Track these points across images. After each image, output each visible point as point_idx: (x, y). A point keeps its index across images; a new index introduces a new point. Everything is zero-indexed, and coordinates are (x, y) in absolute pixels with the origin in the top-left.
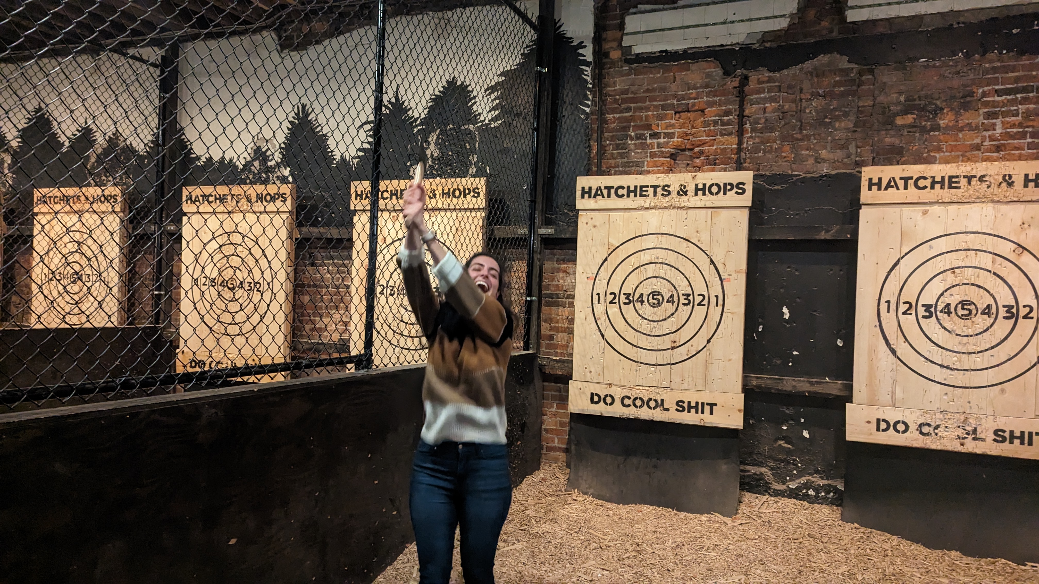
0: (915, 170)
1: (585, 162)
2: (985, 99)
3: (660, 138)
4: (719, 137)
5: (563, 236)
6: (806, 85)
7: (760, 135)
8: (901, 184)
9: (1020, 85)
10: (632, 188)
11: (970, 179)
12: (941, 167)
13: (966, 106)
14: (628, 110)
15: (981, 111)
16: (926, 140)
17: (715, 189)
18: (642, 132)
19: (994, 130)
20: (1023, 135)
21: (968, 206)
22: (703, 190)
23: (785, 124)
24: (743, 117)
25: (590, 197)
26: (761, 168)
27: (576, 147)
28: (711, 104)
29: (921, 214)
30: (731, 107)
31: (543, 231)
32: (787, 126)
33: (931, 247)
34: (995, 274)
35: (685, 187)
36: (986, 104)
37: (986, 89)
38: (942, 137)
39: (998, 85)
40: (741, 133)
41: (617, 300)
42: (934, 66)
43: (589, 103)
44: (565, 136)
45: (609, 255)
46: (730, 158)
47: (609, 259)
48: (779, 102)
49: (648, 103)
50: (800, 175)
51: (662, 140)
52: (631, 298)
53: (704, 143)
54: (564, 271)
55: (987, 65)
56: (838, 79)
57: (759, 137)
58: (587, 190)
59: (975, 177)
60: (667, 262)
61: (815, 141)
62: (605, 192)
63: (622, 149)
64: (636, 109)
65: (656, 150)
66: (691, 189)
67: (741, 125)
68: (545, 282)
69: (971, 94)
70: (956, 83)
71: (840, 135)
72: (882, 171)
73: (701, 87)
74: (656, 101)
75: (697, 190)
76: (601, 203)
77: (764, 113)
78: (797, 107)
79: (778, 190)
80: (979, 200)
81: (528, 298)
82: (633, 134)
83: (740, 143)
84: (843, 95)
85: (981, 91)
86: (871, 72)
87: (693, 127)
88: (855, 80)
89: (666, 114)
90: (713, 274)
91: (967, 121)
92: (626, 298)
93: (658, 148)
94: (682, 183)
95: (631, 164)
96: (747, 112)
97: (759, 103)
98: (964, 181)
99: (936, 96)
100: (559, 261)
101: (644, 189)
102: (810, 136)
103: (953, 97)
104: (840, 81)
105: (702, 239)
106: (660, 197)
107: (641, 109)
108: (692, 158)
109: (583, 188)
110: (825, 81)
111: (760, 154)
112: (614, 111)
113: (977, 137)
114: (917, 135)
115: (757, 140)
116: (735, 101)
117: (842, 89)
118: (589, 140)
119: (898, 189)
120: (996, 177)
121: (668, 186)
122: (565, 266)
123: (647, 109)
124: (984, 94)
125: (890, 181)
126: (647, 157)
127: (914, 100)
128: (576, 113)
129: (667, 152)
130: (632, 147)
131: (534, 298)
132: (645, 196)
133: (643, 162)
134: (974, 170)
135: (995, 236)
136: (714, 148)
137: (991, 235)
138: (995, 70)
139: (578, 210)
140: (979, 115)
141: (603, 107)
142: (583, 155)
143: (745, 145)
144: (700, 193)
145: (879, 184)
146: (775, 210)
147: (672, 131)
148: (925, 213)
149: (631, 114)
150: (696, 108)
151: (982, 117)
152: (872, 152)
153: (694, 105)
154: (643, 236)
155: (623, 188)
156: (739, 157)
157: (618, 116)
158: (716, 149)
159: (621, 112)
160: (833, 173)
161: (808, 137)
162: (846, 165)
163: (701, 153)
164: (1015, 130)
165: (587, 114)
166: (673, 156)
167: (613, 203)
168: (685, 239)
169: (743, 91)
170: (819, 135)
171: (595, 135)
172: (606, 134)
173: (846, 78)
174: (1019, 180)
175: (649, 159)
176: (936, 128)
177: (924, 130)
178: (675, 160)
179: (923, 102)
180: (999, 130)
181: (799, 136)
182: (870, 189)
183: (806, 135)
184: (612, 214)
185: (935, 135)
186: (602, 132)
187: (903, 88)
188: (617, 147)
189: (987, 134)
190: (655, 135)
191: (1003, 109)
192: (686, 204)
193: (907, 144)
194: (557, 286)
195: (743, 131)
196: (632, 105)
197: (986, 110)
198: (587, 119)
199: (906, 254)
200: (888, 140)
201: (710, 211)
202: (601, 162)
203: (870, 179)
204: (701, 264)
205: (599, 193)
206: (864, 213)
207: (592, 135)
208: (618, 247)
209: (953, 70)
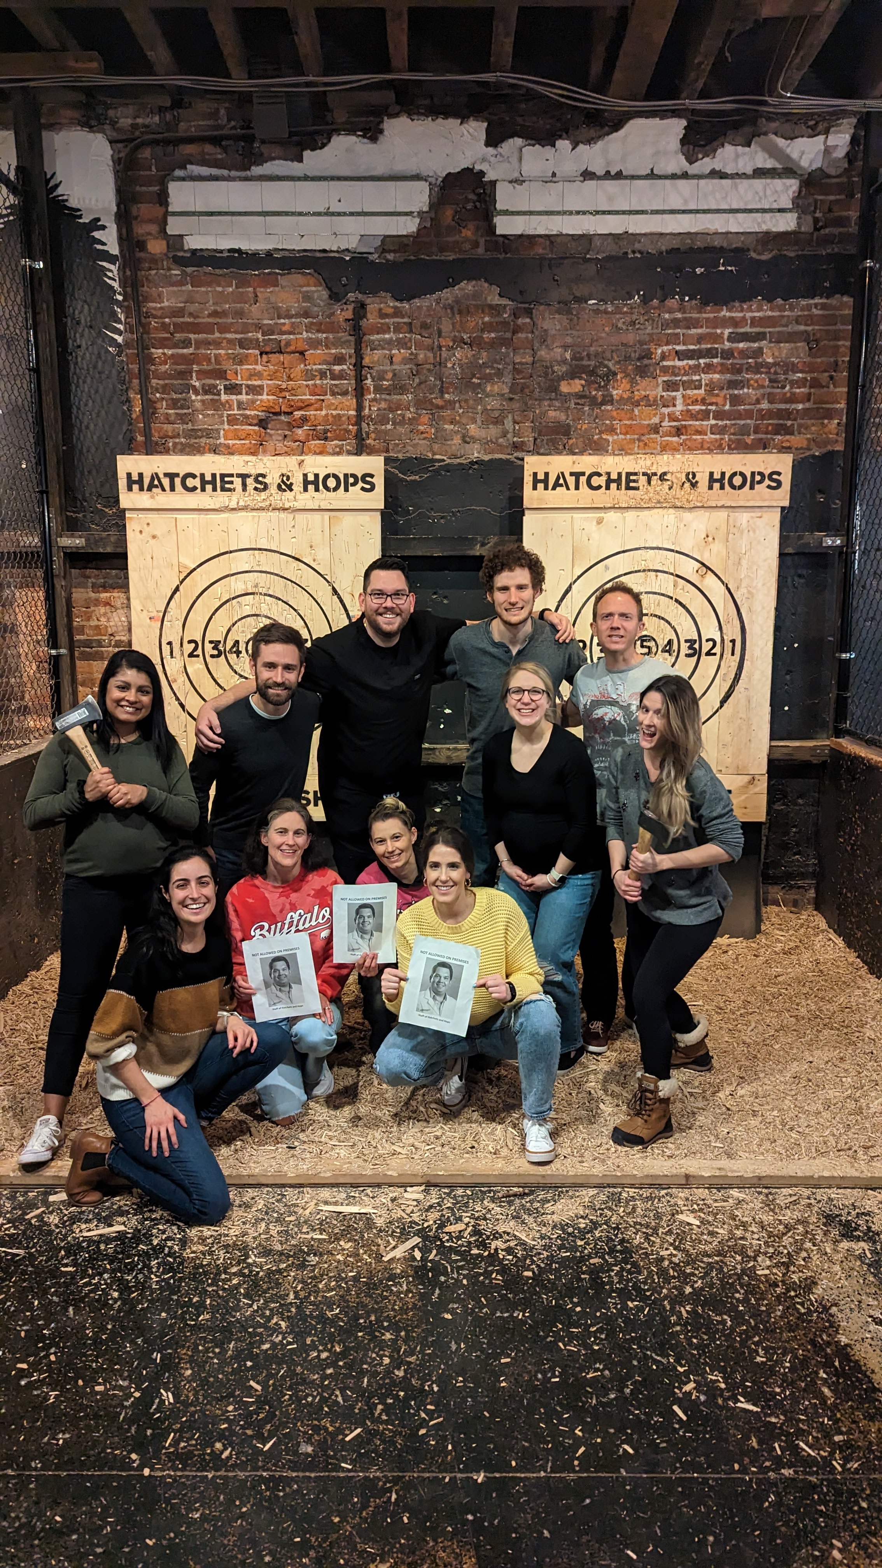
1: (125, 428)
2: (665, 363)
3: (241, 394)
4: (328, 397)
5: (101, 550)
6: (446, 326)
7: (388, 397)
9: (703, 346)
10: (208, 478)
11: (649, 477)
13: (643, 372)
14: (186, 343)
15: (660, 380)
16: (597, 417)
18: (212, 382)
19: (674, 405)
20: (705, 415)
21: (646, 513)
22: (315, 483)
23: (420, 383)
24: (363, 367)
25: (141, 489)
26: (391, 447)
27: (105, 402)
28: (315, 344)
29: (595, 523)
31: (66, 541)
32: (423, 386)
33: (607, 568)
34: (676, 601)
35: (288, 478)
36: (665, 370)
37: (665, 348)
38: (614, 414)
39: (679, 344)
40: (360, 392)
41: (199, 652)
42: (606, 312)
43: (121, 327)
44: (84, 382)
45: (181, 582)
46: (348, 431)
47: (181, 588)
49: (217, 335)
50: (443, 460)
51: (243, 397)
52: (221, 647)
53: (307, 406)
55: (667, 316)
56: (487, 319)
57: (385, 400)
59: (655, 474)
61: (461, 411)
62: (166, 482)
63: (182, 408)
64: (199, 344)
66: (297, 481)
67: (360, 379)
69: (648, 355)
70: (631, 337)
71: (493, 403)
73: (297, 315)
74: (230, 332)
75: (306, 483)
76: (162, 499)
77: (391, 363)
78: (435, 358)
79: (415, 481)
80: (659, 505)
82: (197, 384)
83: (360, 408)
84: (493, 345)
85: (659, 351)
86: (529, 313)
87: (289, 378)
88: (509, 323)
89: (247, 356)
91: (643, 393)
92: (213, 648)
93: (239, 408)
95: (199, 433)
96: (366, 361)
97: (383, 349)
99: (608, 355)
100: (95, 588)
102: (455, 402)
103: (627, 358)
104: (490, 323)
105: (318, 558)
106: (253, 491)
107: (207, 344)
109: (129, 475)
111: (389, 427)
112: (163, 344)
113: (655, 415)
114: (586, 408)
115: (383, 405)
116: (349, 341)
117: (493, 335)
118: (127, 389)
120: (679, 475)
122: (108, 595)
123: (217, 344)
124: (664, 357)
125: (558, 478)
126: (222, 423)
127: (582, 359)
128: (99, 341)
129: (253, 417)
130: (198, 405)
133: (218, 430)
134: (655, 466)
135: (677, 552)
136: (324, 413)
137: (672, 551)
138: (676, 323)
139: (124, 510)
140: (658, 385)
141: (145, 336)
142: (120, 415)
143: (367, 411)
145: (545, 481)
147: (258, 383)
148: (600, 522)
149: (191, 350)
150: (292, 348)
151: (660, 388)
152: (533, 429)
153: (288, 343)
154: (231, 552)
155: (194, 476)
156: (360, 430)
157: (169, 352)
158: (327, 415)
159: (175, 346)
160: (486, 458)
161: (451, 404)
162: (501, 448)
163: (305, 420)
164: (697, 408)
165: (118, 345)
166: (263, 423)
167: (179, 499)
168: (293, 558)
169: (360, 327)
170: (466, 401)
171: (136, 382)
172: (154, 382)
173: (497, 319)
174: (703, 479)
175: (226, 427)
176: (608, 400)
177: (594, 403)
178: (265, 428)
179: (593, 363)
180: (680, 407)
181: (439, 402)
183: (449, 401)
184: (180, 516)
185: (608, 411)
186: (147, 378)
187: (569, 340)
189: (666, 411)
190: (232, 389)
191: (685, 378)
192: (291, 504)
193: (573, 420)
194: (97, 627)
195: (362, 388)
196: (192, 336)
197: (665, 379)
198: (119, 354)
199: (579, 577)
200: (552, 414)
201: (327, 515)
202: (150, 428)
203: (535, 474)
207: (130, 382)
208: (195, 569)
209: (628, 319)
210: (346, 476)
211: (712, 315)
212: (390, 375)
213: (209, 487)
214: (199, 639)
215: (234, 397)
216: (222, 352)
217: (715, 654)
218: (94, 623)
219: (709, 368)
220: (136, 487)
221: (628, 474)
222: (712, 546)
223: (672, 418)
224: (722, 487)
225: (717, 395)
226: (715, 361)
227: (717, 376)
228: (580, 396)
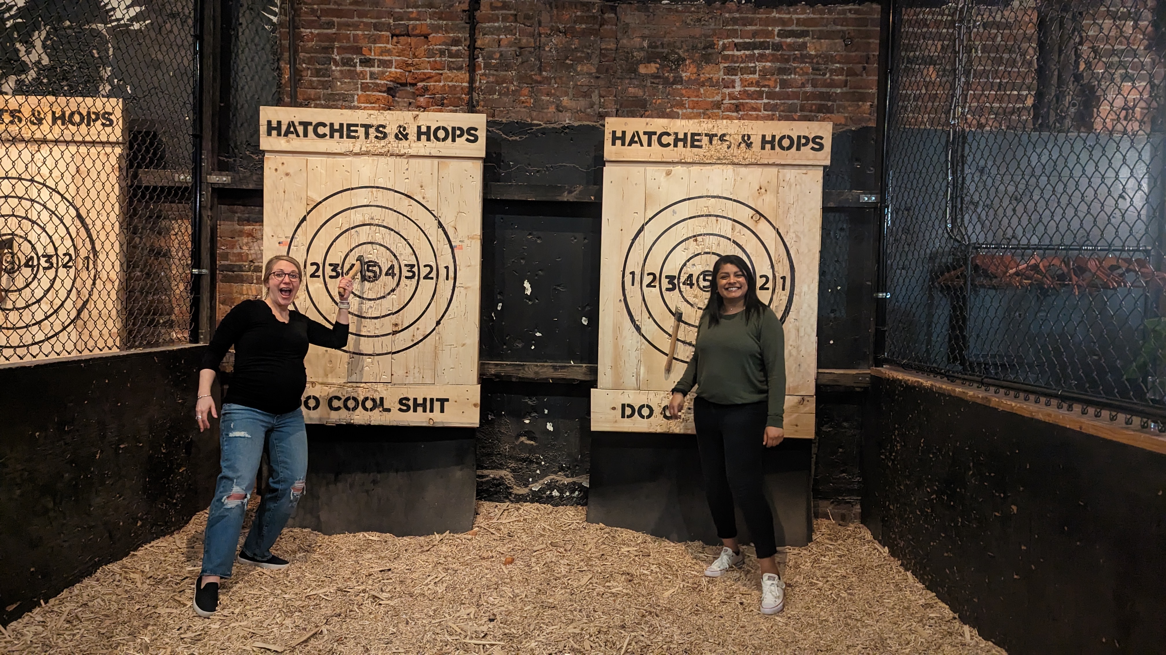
0: (658, 124)
1: (274, 90)
2: (726, 53)
3: (373, 66)
4: (446, 71)
5: (244, 187)
6: (545, 17)
7: (495, 73)
8: (645, 139)
9: (757, 40)
11: (711, 137)
12: (684, 122)
13: (707, 59)
14: (331, 25)
15: (722, 66)
16: (669, 94)
17: (441, 134)
18: (350, 56)
19: (734, 87)
20: (759, 95)
21: (708, 167)
22: (428, 133)
23: (522, 63)
24: (475, 48)
26: (496, 113)
28: (437, 29)
29: (664, 174)
30: (460, 35)
31: (214, 178)
32: (525, 64)
33: (674, 212)
35: (404, 129)
36: (726, 58)
37: (726, 41)
38: (684, 92)
39: (737, 38)
40: (472, 68)
41: (320, 273)
42: (677, 11)
43: (277, 10)
44: (243, 52)
46: (460, 98)
47: (308, 218)
48: (515, 34)
49: (356, 19)
50: (540, 125)
51: (376, 69)
52: (339, 269)
53: (429, 78)
54: (250, 235)
56: (579, 13)
57: (493, 75)
58: (274, 124)
59: (716, 135)
60: (385, 224)
61: (556, 86)
62: (300, 129)
63: (324, 76)
64: (341, 26)
65: (368, 81)
66: (412, 132)
67: (472, 58)
68: (221, 249)
69: (712, 45)
70: (697, 31)
71: (583, 80)
72: (626, 124)
73: (422, 6)
74: (367, 17)
75: (419, 133)
76: (295, 143)
78: (535, 42)
79: (516, 140)
80: (720, 161)
81: (195, 271)
82: (338, 58)
83: (472, 81)
84: (584, 33)
85: (721, 43)
86: (614, 9)
87: (415, 56)
88: (597, 17)
89: (380, 36)
90: (442, 241)
91: (708, 76)
92: (332, 270)
93: (371, 78)
94: (402, 124)
95: (337, 97)
96: (479, 43)
97: (493, 34)
98: (705, 140)
99: (678, 44)
100: (241, 222)
101: (352, 128)
102: (551, 78)
103: (694, 48)
104: (582, 17)
105: (427, 196)
106: (374, 140)
107: (348, 25)
108: (415, 95)
109: (269, 123)
110: (566, 15)
111: (496, 97)
112: (310, 25)
113: (717, 94)
114: (661, 87)
115: (491, 79)
116: (465, 28)
117: (584, 26)
118: (278, 60)
119: (642, 145)
120: (736, 137)
121: (384, 127)
122: (251, 227)
123: (356, 27)
124: (725, 47)
125: (633, 136)
126: (357, 89)
127: (656, 47)
128: (257, 21)
129: (382, 85)
130: (337, 74)
131: (204, 271)
132: (354, 137)
133: (353, 96)
134: (716, 128)
135: (735, 201)
136: (442, 84)
137: (731, 199)
138: (735, 21)
139: (264, 152)
140: (720, 71)
141: (296, 18)
142: (270, 79)
143: (477, 84)
144: (423, 137)
145: (623, 138)
146: (514, 166)
147: (389, 58)
148: (668, 173)
149: (334, 31)
150: (418, 32)
151: (722, 73)
152: (616, 102)
153: (415, 27)
154: (352, 189)
156: (471, 98)
157: (317, 32)
158: (444, 86)
159: (321, 27)
160: (576, 124)
161: (547, 80)
162: (589, 117)
163: (426, 89)
164: (753, 89)
165: (273, 24)
166: (390, 91)
167: (312, 143)
169: (474, 17)
170: (560, 78)
171: (286, 55)
172: (302, 55)
173: (587, 14)
174: (756, 141)
175: (360, 93)
176: (679, 80)
177: (666, 82)
178: (393, 97)
179: (666, 51)
180: (738, 88)
181: (538, 78)
182: (614, 144)
183: (546, 77)
184: (311, 159)
185: (678, 89)
186: (296, 52)
187: (647, 32)
188: (317, 73)
189: (727, 91)
190: (367, 62)
191: (742, 65)
192: (406, 151)
193: (649, 96)
194: (240, 254)
195: (474, 65)
196: (335, 19)
197: (726, 65)
198: (273, 31)
200: (631, 90)
201: (436, 161)
202: (296, 92)
203: (614, 133)
204: (427, 226)
205: (291, 130)
206: (608, 171)
207: (282, 54)
209: (695, 16)
210: (454, 129)
211: (764, 16)
212: (497, 55)
213: (337, 135)
214: (320, 262)
215: (368, 69)
216: (360, 33)
217: (768, 289)
218: (237, 250)
219: (762, 58)
220: (274, 133)
221: (693, 135)
222: (764, 197)
223: (732, 97)
224: (773, 148)
225: (769, 79)
226: (767, 52)
227: (769, 64)
228: (655, 76)
